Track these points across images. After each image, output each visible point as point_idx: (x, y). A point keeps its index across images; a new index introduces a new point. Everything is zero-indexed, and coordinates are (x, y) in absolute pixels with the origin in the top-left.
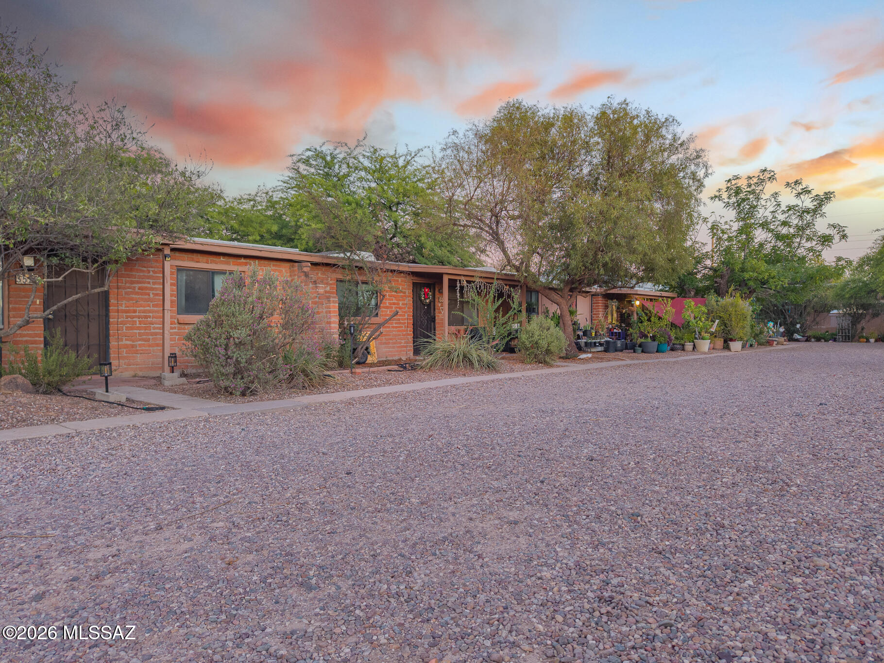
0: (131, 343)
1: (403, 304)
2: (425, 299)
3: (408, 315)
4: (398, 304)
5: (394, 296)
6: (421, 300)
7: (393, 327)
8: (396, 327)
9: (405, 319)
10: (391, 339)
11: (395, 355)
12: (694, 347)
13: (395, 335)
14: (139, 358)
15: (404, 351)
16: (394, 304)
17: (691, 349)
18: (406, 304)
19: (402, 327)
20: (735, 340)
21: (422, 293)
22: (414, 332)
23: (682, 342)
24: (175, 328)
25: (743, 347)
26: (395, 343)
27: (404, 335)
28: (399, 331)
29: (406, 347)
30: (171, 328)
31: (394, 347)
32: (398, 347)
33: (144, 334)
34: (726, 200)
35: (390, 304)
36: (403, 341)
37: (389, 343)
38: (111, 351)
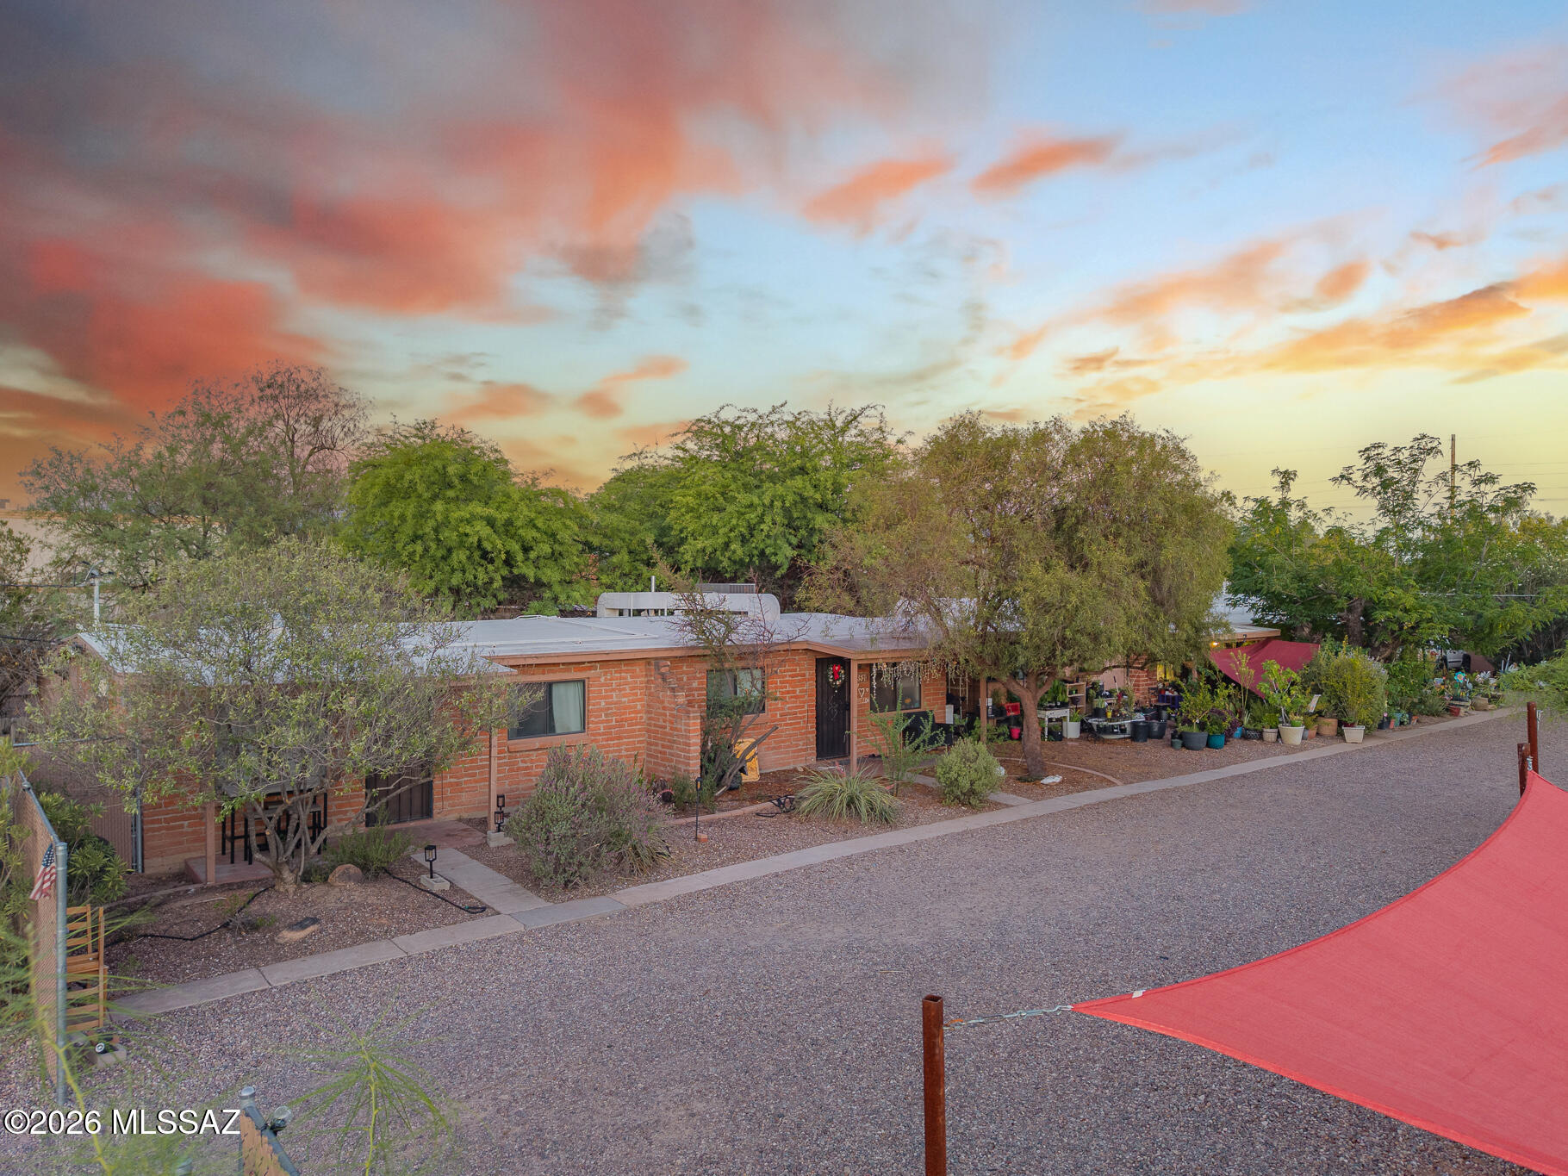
0: (455, 780)
1: (800, 691)
2: (835, 680)
3: (809, 706)
4: (794, 692)
5: (787, 682)
6: (829, 682)
7: (786, 725)
8: (791, 724)
9: (804, 712)
10: (783, 742)
11: (789, 764)
12: (1279, 736)
13: (790, 735)
14: (464, 797)
15: (802, 756)
16: (788, 692)
17: (1274, 740)
18: (806, 691)
19: (799, 723)
20: (1352, 725)
21: (831, 673)
22: (817, 729)
23: (1259, 727)
24: (505, 757)
25: (1367, 735)
26: (789, 746)
27: (802, 734)
28: (795, 729)
29: (806, 750)
30: (499, 758)
31: (787, 752)
32: (794, 752)
33: (469, 769)
34: (1360, 484)
35: (783, 693)
36: (801, 743)
37: (780, 747)
38: (435, 791)
